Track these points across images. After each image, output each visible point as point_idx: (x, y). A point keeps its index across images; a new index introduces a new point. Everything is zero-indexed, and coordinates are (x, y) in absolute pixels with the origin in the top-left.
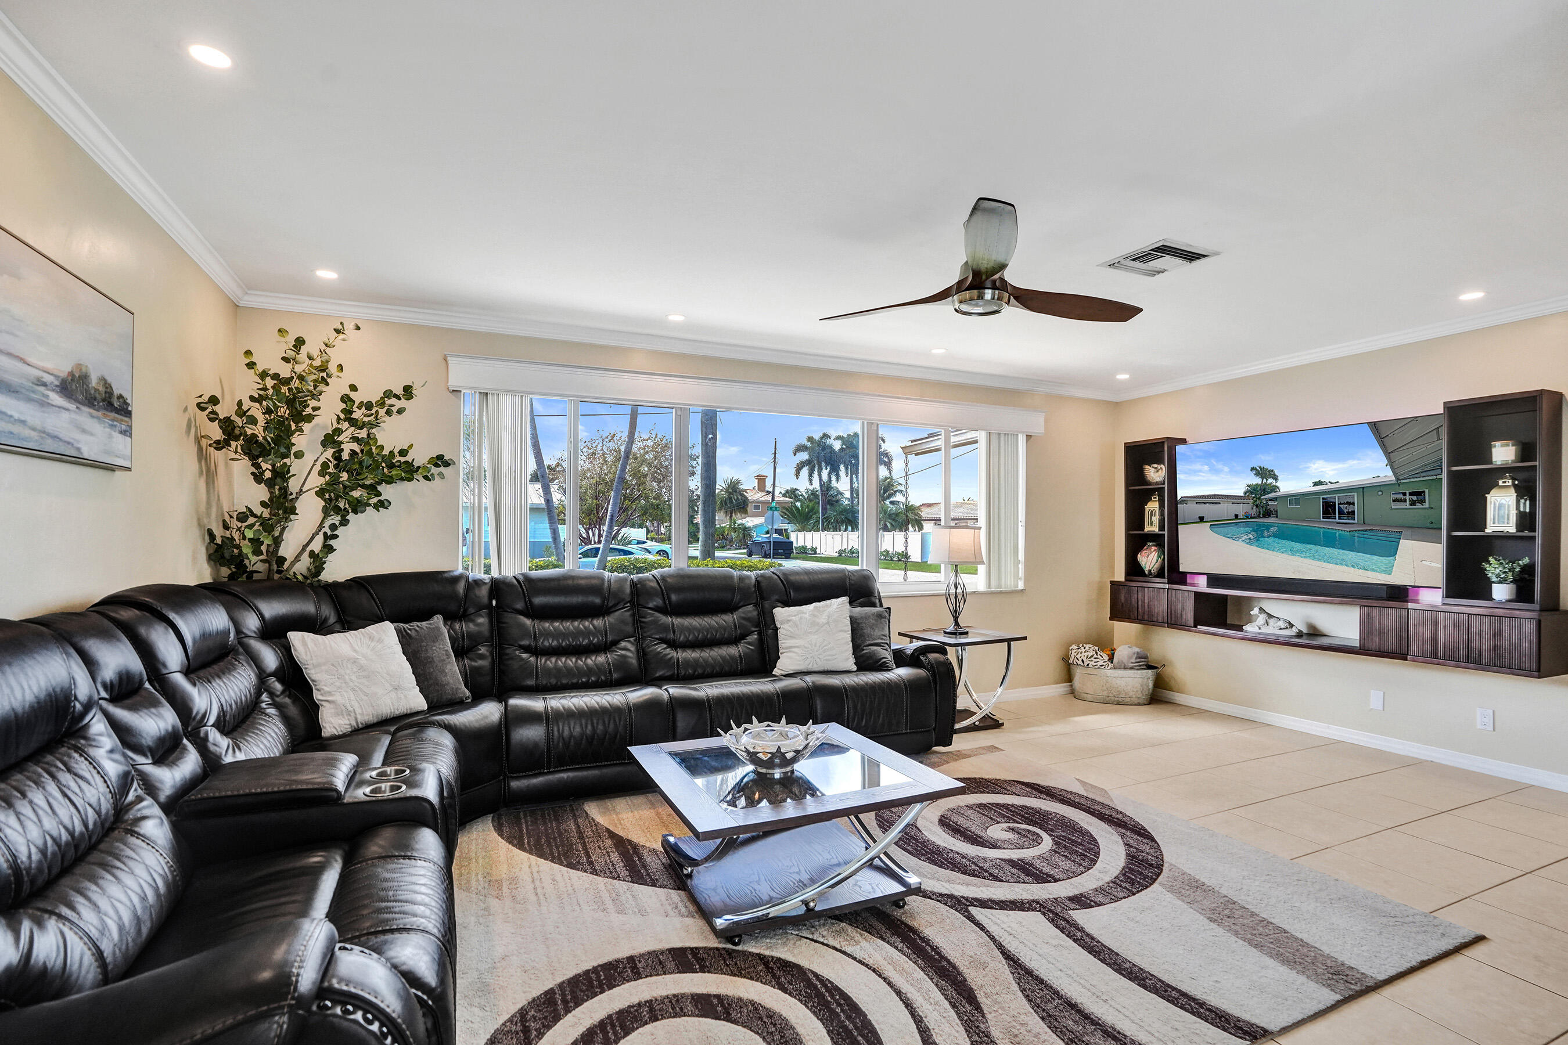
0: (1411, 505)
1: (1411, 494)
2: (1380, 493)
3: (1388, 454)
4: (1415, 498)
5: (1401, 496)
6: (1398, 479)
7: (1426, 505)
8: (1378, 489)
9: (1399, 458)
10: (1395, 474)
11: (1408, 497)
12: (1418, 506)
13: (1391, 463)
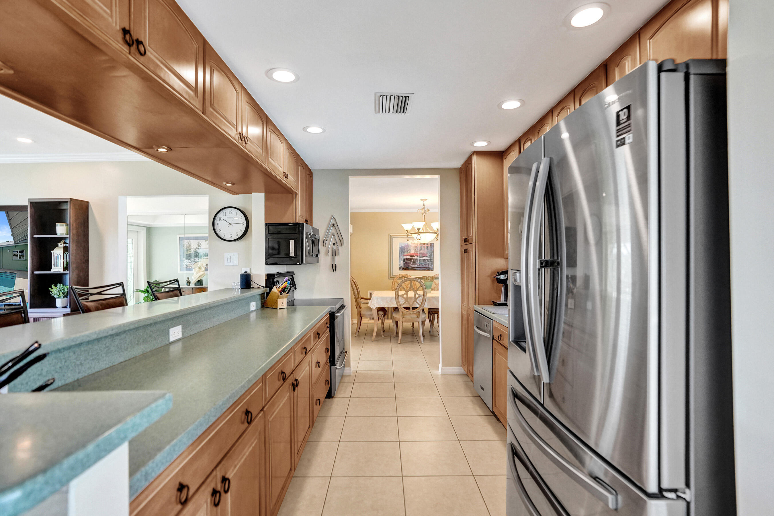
0: (20, 258)
1: (20, 252)
2: (9, 251)
3: (12, 229)
4: (21, 254)
5: (16, 253)
6: (15, 243)
7: (25, 259)
8: (8, 248)
9: (17, 231)
10: (14, 240)
11: (18, 254)
12: (22, 259)
13: (13, 234)
